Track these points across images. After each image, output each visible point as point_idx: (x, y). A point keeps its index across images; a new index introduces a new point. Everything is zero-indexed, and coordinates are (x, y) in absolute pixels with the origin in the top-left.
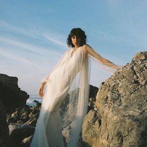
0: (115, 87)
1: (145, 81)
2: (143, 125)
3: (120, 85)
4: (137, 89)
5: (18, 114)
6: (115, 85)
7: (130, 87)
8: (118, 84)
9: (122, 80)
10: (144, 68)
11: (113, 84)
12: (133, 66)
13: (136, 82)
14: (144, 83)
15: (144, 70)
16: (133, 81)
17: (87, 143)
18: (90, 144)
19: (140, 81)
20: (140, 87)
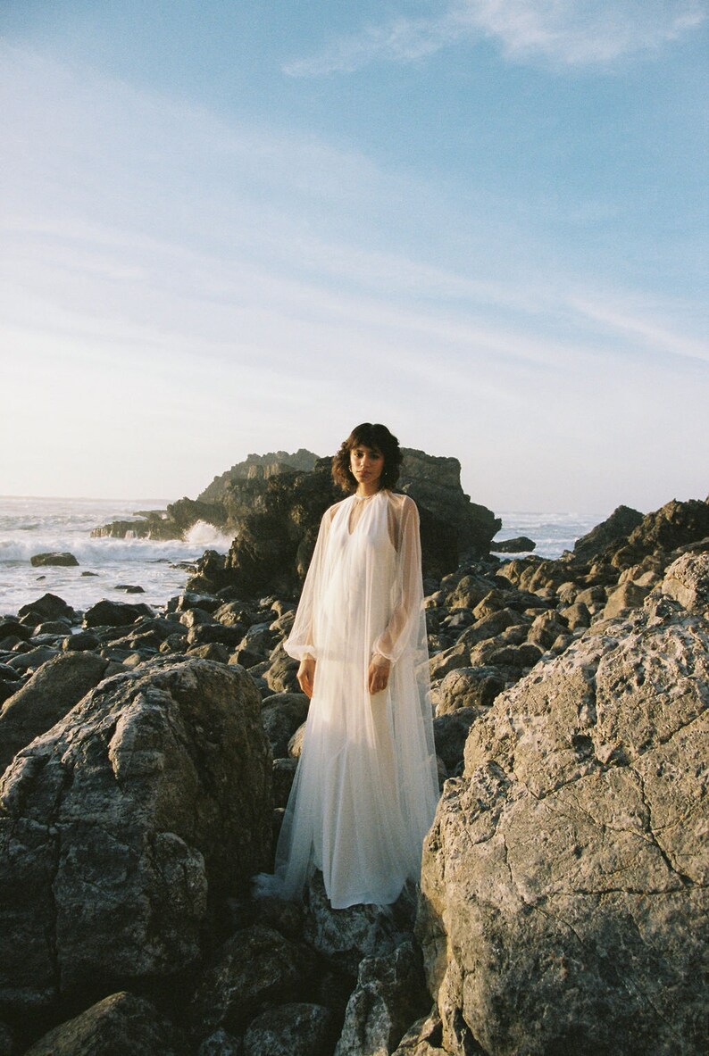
0: (508, 742)
1: (612, 746)
2: (508, 968)
3: (524, 740)
4: (570, 776)
5: (443, 596)
6: (506, 737)
7: (553, 758)
8: (519, 734)
9: (535, 720)
10: (633, 681)
11: (503, 730)
12: (597, 659)
13: (582, 743)
14: (607, 755)
15: (629, 688)
16: (569, 738)
17: (430, 902)
18: (438, 910)
19: (596, 741)
20: (583, 769)
